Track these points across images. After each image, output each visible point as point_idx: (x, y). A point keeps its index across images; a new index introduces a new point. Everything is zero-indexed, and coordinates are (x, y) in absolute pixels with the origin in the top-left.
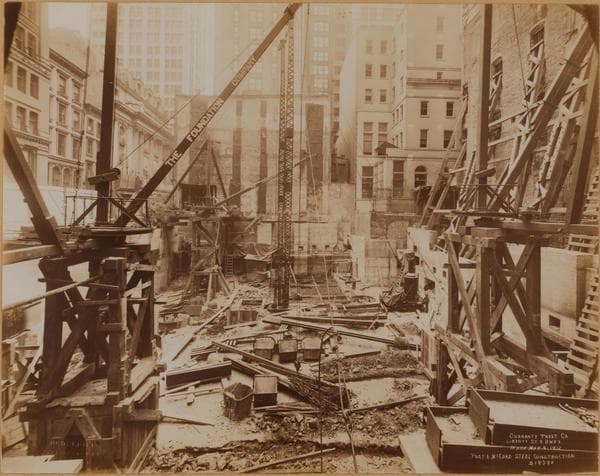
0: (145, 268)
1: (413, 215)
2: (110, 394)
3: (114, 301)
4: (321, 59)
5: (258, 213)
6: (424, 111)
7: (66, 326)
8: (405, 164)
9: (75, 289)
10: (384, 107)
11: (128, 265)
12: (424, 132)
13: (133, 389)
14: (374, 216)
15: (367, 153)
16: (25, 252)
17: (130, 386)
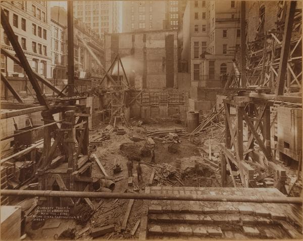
0: (83, 115)
1: (220, 88)
2: (69, 169)
3: (70, 129)
4: (174, 11)
5: (143, 88)
6: (225, 35)
7: (53, 140)
8: (215, 63)
9: (56, 124)
10: (205, 34)
11: (75, 114)
12: (225, 46)
13: (79, 167)
14: (199, 89)
15: (196, 57)
16: (33, 109)
17: (77, 166)
